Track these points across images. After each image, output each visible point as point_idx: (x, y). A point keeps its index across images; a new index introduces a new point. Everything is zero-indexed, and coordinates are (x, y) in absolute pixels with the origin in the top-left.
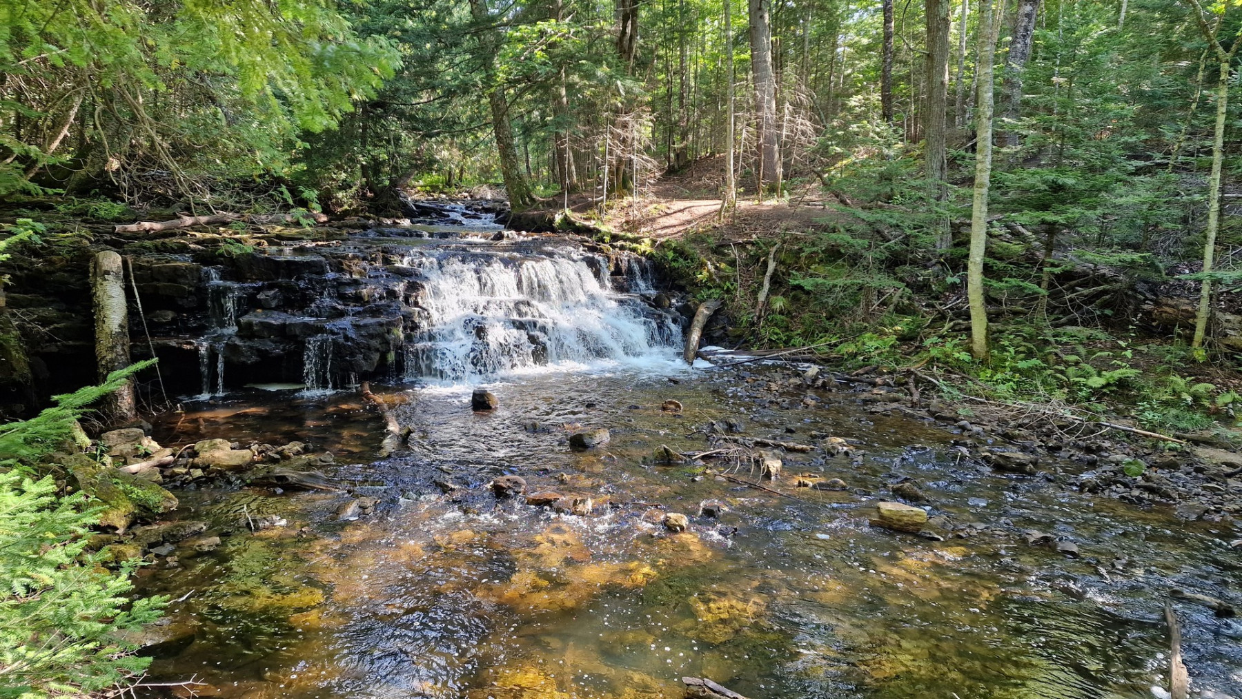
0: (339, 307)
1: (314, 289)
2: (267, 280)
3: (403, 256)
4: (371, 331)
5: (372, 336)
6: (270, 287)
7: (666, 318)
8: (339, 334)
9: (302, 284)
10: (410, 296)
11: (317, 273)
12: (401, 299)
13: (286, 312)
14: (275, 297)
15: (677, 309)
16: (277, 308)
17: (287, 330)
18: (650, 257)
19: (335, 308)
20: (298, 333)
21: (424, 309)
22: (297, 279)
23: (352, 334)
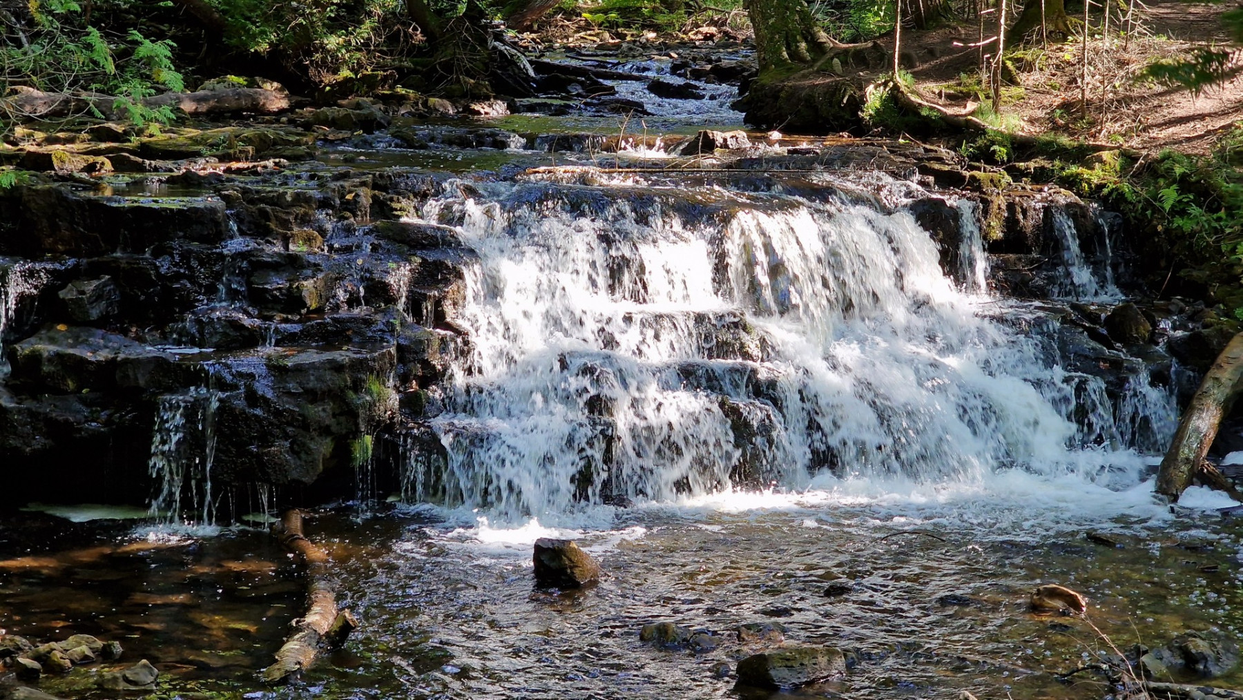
0: (247, 321)
1: (192, 279)
2: (88, 256)
3: (424, 197)
4: (312, 383)
5: (313, 396)
6: (92, 273)
7: (1134, 371)
8: (236, 387)
9: (164, 265)
10: (425, 297)
11: (202, 239)
12: (401, 305)
13: (125, 332)
14: (98, 296)
15: (1172, 346)
16: (103, 323)
17: (118, 375)
18: (1113, 201)
19: (235, 325)
20: (142, 382)
21: (458, 332)
22: (156, 254)
23: (264, 388)
